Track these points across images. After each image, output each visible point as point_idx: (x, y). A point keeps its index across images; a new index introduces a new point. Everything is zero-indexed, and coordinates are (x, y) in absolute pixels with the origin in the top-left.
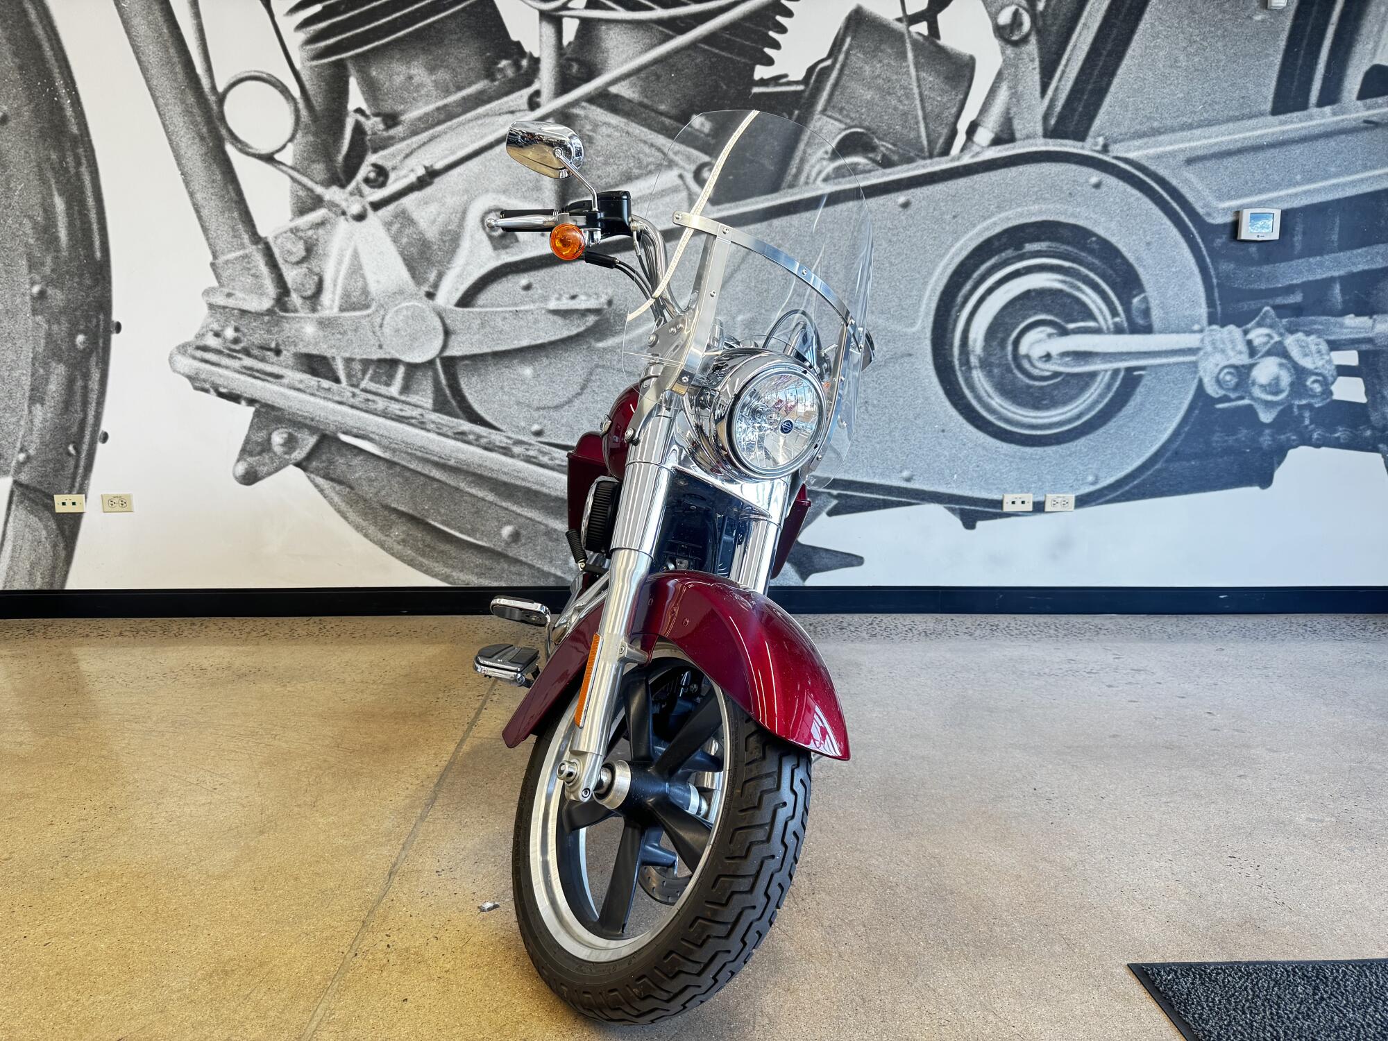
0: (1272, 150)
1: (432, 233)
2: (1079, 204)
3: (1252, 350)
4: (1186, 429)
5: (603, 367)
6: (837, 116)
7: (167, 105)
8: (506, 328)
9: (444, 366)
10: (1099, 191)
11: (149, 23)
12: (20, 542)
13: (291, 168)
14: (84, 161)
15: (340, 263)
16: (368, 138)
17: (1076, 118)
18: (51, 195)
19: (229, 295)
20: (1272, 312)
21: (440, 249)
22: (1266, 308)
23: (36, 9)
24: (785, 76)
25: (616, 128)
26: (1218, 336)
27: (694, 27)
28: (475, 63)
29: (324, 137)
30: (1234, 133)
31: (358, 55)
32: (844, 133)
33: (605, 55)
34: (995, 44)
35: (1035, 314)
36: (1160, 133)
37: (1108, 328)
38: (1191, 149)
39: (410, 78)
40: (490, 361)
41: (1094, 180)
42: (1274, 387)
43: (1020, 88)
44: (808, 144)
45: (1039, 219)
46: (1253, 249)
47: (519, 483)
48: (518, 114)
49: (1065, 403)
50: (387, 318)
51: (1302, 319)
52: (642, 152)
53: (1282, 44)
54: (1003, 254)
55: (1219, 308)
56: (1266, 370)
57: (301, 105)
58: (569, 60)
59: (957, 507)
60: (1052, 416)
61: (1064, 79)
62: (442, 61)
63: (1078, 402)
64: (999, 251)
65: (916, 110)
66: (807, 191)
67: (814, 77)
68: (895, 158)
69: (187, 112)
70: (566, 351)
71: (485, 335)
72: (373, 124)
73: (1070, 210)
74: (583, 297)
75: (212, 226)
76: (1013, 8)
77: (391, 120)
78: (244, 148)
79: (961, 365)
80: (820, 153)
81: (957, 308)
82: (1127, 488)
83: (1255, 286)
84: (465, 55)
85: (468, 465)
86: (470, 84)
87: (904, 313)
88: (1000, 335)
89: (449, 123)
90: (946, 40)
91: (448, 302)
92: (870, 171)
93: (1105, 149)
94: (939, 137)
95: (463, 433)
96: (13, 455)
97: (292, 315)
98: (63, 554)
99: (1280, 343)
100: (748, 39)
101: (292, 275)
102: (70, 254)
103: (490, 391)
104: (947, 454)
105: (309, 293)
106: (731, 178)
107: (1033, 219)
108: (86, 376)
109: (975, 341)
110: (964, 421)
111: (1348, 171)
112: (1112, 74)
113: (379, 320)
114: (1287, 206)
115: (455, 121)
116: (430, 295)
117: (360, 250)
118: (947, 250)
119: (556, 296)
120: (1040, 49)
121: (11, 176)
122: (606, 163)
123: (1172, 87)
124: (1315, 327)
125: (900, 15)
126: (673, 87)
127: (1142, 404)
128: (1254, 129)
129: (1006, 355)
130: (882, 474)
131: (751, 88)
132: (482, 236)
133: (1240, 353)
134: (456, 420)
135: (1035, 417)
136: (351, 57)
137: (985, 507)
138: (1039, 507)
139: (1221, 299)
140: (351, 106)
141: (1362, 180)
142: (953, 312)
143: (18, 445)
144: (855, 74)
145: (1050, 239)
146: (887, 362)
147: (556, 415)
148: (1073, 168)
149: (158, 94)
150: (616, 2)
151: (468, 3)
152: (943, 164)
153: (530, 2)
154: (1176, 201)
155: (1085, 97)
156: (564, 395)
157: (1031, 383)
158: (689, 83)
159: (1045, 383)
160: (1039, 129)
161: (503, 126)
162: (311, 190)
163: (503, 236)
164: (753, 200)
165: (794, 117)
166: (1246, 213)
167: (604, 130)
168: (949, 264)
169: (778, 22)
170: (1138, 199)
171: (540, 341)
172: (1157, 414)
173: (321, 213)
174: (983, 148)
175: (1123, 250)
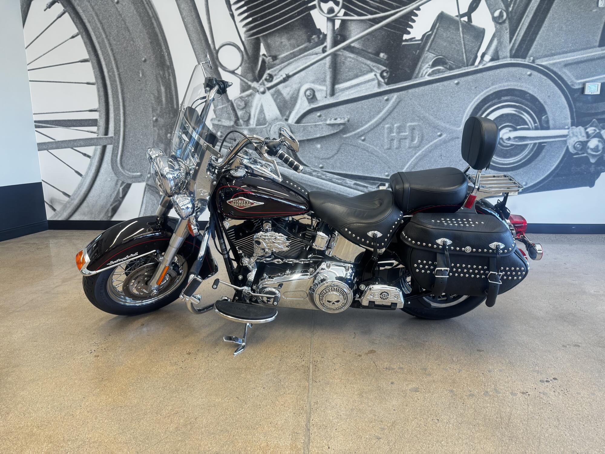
0: (598, 60)
1: (287, 97)
2: (522, 82)
3: (588, 135)
4: (562, 165)
5: (345, 144)
6: (434, 52)
8: (312, 131)
10: (530, 78)
11: (194, 26)
12: (148, 205)
13: (240, 75)
14: (171, 74)
15: (256, 109)
16: (267, 64)
17: (523, 50)
18: (160, 86)
19: (219, 121)
20: (596, 121)
21: (290, 103)
22: (594, 120)
24: (415, 38)
25: (353, 58)
26: (575, 130)
27: (382, 21)
28: (304, 37)
29: (252, 64)
30: (583, 54)
31: (264, 35)
32: (435, 58)
33: (350, 32)
34: (492, 24)
35: (505, 123)
36: (555, 55)
37: (532, 128)
38: (567, 61)
39: (282, 43)
40: (306, 142)
41: (529, 73)
42: (596, 149)
43: (502, 40)
44: (422, 62)
45: (507, 88)
46: (590, 98)
47: (314, 185)
48: (319, 55)
49: (515, 156)
50: (272, 128)
52: (362, 67)
54: (493, 101)
55: (576, 120)
56: (593, 143)
57: (244, 53)
58: (337, 34)
60: (511, 160)
61: (518, 36)
62: (293, 36)
63: (520, 155)
64: (492, 100)
65: (462, 49)
66: (421, 79)
67: (425, 38)
68: (454, 67)
70: (332, 138)
71: (305, 134)
72: (268, 59)
73: (519, 84)
74: (339, 119)
76: (499, 10)
77: (275, 58)
78: (225, 69)
80: (427, 66)
82: (538, 187)
83: (590, 112)
84: (301, 34)
85: (298, 179)
86: (302, 45)
87: (456, 123)
89: (295, 59)
90: (475, 23)
91: (293, 122)
92: (444, 72)
94: (470, 59)
96: (146, 175)
97: (240, 127)
99: (599, 133)
100: (401, 25)
101: (240, 113)
102: (166, 106)
103: (306, 153)
105: (246, 119)
106: (394, 75)
107: (505, 88)
112: (537, 33)
113: (269, 129)
114: (603, 81)
115: (297, 58)
116: (287, 120)
117: (263, 104)
118: (473, 100)
119: (330, 119)
120: (510, 25)
121: (148, 80)
122: (349, 71)
123: (560, 38)
125: (457, 14)
126: (373, 43)
127: (545, 156)
128: (591, 53)
131: (402, 43)
132: (305, 99)
133: (583, 136)
135: (504, 161)
136: (262, 36)
139: (576, 116)
140: (261, 53)
143: (148, 172)
144: (440, 36)
145: (511, 95)
146: (449, 141)
147: (328, 161)
148: (521, 69)
149: (196, 51)
150: (354, 13)
151: (302, 15)
152: (472, 69)
153: (324, 14)
154: (560, 80)
155: (526, 42)
156: (331, 154)
157: (503, 148)
158: (380, 42)
159: (508, 148)
160: (508, 55)
161: (313, 59)
162: (247, 83)
163: (312, 98)
164: (402, 83)
165: (417, 53)
166: (587, 84)
167: (349, 59)
168: (473, 105)
169: (412, 18)
170: (546, 80)
171: (323, 135)
172: (550, 160)
173: (250, 91)
174: (487, 62)
175: (539, 99)
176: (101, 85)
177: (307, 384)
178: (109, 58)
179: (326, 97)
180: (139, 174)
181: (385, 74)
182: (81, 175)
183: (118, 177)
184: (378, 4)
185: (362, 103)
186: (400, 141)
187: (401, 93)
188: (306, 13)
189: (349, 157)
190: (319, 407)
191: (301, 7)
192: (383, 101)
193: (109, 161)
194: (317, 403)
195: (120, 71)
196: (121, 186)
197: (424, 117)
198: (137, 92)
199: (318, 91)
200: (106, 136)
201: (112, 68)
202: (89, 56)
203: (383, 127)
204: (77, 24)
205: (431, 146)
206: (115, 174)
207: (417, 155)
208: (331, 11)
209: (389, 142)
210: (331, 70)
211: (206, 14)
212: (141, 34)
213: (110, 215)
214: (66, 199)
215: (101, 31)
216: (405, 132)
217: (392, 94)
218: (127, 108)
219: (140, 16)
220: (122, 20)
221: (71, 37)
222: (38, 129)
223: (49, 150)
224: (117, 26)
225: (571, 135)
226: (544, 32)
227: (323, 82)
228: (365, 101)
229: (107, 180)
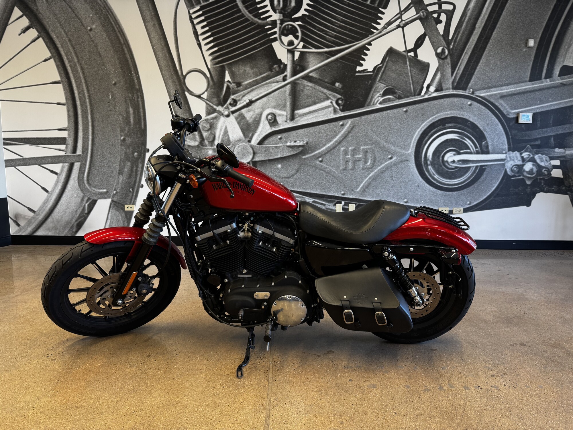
0: (530, 93)
1: (250, 121)
2: (464, 111)
3: (523, 159)
4: (500, 187)
5: (304, 164)
6: (384, 82)
7: (167, 79)
8: (273, 152)
9: (253, 164)
10: (471, 107)
11: (163, 53)
12: (112, 220)
13: (206, 100)
14: (140, 97)
15: (221, 130)
16: (231, 90)
17: (463, 83)
18: (129, 108)
20: (530, 147)
21: (253, 126)
22: (528, 146)
24: (367, 70)
25: (311, 87)
26: (512, 155)
27: (337, 54)
28: (266, 66)
29: (217, 90)
30: (516, 88)
31: (229, 64)
32: (386, 88)
33: (308, 63)
34: (436, 59)
35: (450, 147)
36: (491, 88)
37: (474, 152)
38: (502, 93)
40: (268, 162)
41: (469, 103)
42: (531, 172)
43: (445, 73)
44: (374, 92)
45: (451, 116)
46: (523, 126)
48: (279, 83)
49: (459, 177)
50: (235, 148)
51: (540, 150)
52: (319, 95)
53: (533, 58)
54: (438, 128)
55: (512, 146)
56: (528, 167)
57: (210, 80)
58: (296, 65)
60: (455, 182)
61: (459, 70)
62: (256, 65)
63: (464, 177)
64: (437, 126)
65: (410, 81)
66: (373, 107)
67: (376, 70)
68: (403, 96)
69: (173, 81)
70: (292, 159)
71: (266, 154)
72: (233, 86)
73: (461, 113)
74: (298, 142)
76: (442, 47)
77: (239, 84)
78: (191, 93)
79: (424, 164)
80: (378, 95)
81: (423, 145)
82: (481, 206)
83: (524, 138)
84: (263, 63)
86: (264, 73)
87: (405, 147)
88: (438, 154)
89: (257, 86)
90: (420, 57)
91: (255, 144)
92: (394, 100)
94: (417, 89)
96: (112, 192)
97: (205, 147)
99: (533, 157)
100: (355, 58)
101: (205, 134)
102: (134, 127)
104: (419, 193)
105: (211, 140)
106: (348, 103)
107: (449, 116)
108: (137, 166)
109: (429, 156)
110: (426, 183)
111: (555, 100)
112: (475, 69)
114: (534, 112)
115: (259, 85)
116: (249, 141)
117: (228, 127)
118: (420, 126)
119: (290, 141)
120: (451, 61)
121: (117, 102)
122: (307, 98)
123: (495, 73)
124: (545, 152)
125: (405, 50)
126: (330, 73)
127: (486, 178)
128: (523, 86)
129: (440, 161)
130: (397, 200)
131: (355, 74)
132: (267, 122)
133: (519, 161)
135: (449, 182)
136: (227, 64)
138: (451, 212)
139: (512, 142)
140: (226, 80)
141: (560, 103)
142: (422, 147)
143: (114, 188)
144: (389, 69)
145: (454, 123)
146: (399, 163)
147: (288, 180)
148: (462, 99)
149: (164, 76)
150: (312, 46)
151: (265, 47)
152: (418, 98)
153: (284, 46)
154: (497, 110)
155: (467, 76)
156: (291, 173)
157: (448, 170)
158: (335, 72)
159: (453, 170)
160: (451, 86)
161: (275, 86)
162: (212, 107)
163: (273, 122)
164: (356, 110)
165: (369, 83)
166: (521, 114)
167: (307, 88)
168: (420, 131)
169: (365, 53)
170: (484, 109)
171: (284, 156)
172: (491, 181)
173: (215, 114)
174: (432, 93)
175: (479, 126)
176: (71, 106)
177: (266, 382)
178: (80, 80)
179: (286, 122)
180: (105, 190)
181: (340, 102)
182: (47, 191)
183: (84, 193)
184: (333, 39)
185: (320, 128)
186: (355, 162)
187: (355, 119)
188: (268, 45)
189: (308, 177)
190: (279, 403)
191: (263, 39)
192: (339, 127)
193: (76, 178)
194: (276, 400)
195: (91, 93)
196: (87, 202)
197: (376, 141)
198: (106, 113)
199: (280, 115)
200: (74, 154)
201: (83, 90)
202: (61, 78)
203: (339, 149)
204: (50, 48)
205: (383, 167)
206: (82, 190)
207: (370, 175)
208: (291, 43)
209: (345, 163)
210: (291, 97)
211: (175, 43)
212: (112, 60)
213: (74, 230)
214: (32, 214)
215: (74, 55)
216: (359, 154)
217: (347, 120)
218: (96, 128)
219: (112, 43)
220: (94, 46)
221: (43, 60)
222: (6, 147)
223: (16, 167)
224: (89, 52)
225: (509, 159)
226: (481, 68)
227: (283, 107)
228: (322, 126)
229: (73, 196)
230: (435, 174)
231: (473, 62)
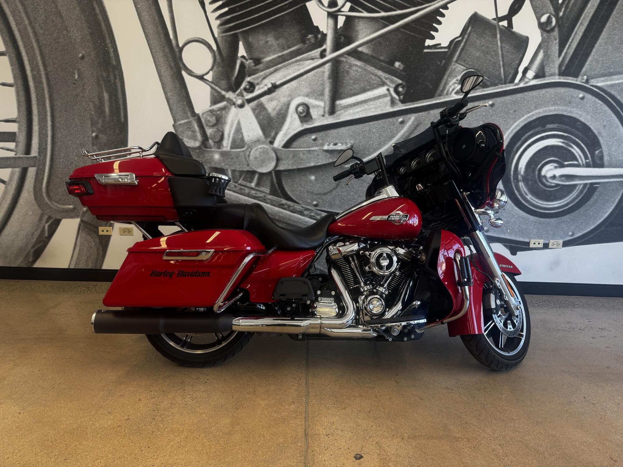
1: (273, 114)
2: (573, 107)
4: (616, 212)
6: (464, 64)
7: (156, 52)
8: (304, 158)
9: (275, 174)
10: (582, 102)
11: (150, 14)
12: (83, 247)
13: (212, 82)
14: (118, 76)
15: (231, 126)
16: (247, 69)
17: (574, 67)
18: (103, 92)
21: (277, 122)
23: (99, 8)
24: (440, 44)
25: (360, 67)
27: (398, 21)
28: (297, 36)
29: (227, 68)
31: (244, 31)
32: (465, 71)
33: (357, 33)
34: (538, 32)
35: (549, 157)
36: (613, 75)
37: (583, 164)
39: (267, 42)
40: (296, 173)
41: (581, 96)
43: (549, 52)
44: (449, 76)
45: (554, 113)
48: (315, 60)
49: (561, 199)
50: (252, 152)
52: (371, 78)
54: (536, 129)
57: (217, 54)
58: (340, 35)
59: (508, 244)
60: (554, 204)
61: (570, 48)
62: (282, 35)
63: (567, 198)
64: (534, 128)
65: (500, 62)
66: (447, 98)
67: (453, 45)
68: (489, 83)
69: (165, 56)
71: (295, 161)
72: (249, 63)
73: (569, 109)
74: (340, 145)
75: (174, 107)
76: (548, 15)
77: (257, 61)
78: (190, 73)
79: (514, 179)
80: (454, 80)
81: (513, 153)
82: (587, 238)
84: (293, 32)
85: (284, 219)
86: (294, 46)
88: (533, 166)
89: (284, 64)
90: (516, 28)
91: (279, 146)
93: (587, 82)
94: (509, 75)
95: (282, 205)
96: (81, 209)
97: (209, 149)
98: (101, 253)
100: (423, 27)
101: (209, 131)
102: (110, 119)
103: (295, 186)
104: (505, 220)
105: (217, 140)
106: (412, 91)
107: (551, 113)
109: (521, 168)
110: (514, 205)
112: (593, 47)
113: (248, 153)
115: (286, 63)
116: (272, 143)
117: (241, 122)
118: (510, 126)
119: (328, 144)
120: (560, 34)
121: (86, 83)
122: (354, 83)
123: (620, 53)
125: (495, 17)
126: (387, 48)
127: (597, 200)
129: (535, 176)
131: (423, 50)
132: (296, 116)
134: (280, 199)
135: (547, 205)
136: (241, 32)
137: (521, 245)
138: (546, 246)
140: (240, 55)
142: (512, 155)
144: (472, 44)
145: (559, 123)
147: (324, 197)
148: (571, 91)
149: (152, 47)
150: (363, 9)
151: (295, 8)
152: (511, 87)
153: (323, 8)
154: (619, 107)
155: (579, 57)
156: (329, 189)
157: (546, 189)
158: (395, 47)
159: (552, 189)
160: (557, 71)
161: (308, 65)
162: (219, 93)
163: (305, 116)
164: (421, 101)
165: (443, 64)
167: (354, 68)
168: (511, 133)
169: (438, 19)
170: (601, 105)
171: (319, 164)
172: (604, 205)
173: (224, 104)
174: (530, 80)
175: (593, 128)
176: (21, 88)
178: (34, 51)
179: (323, 116)
180: (71, 207)
181: (400, 89)
183: (42, 210)
185: (370, 126)
187: (420, 114)
188: (301, 5)
189: (352, 193)
192: (397, 124)
193: (32, 189)
195: (49, 70)
196: (47, 222)
198: (71, 98)
199: (314, 107)
200: (28, 156)
201: (37, 66)
202: (6, 48)
206: (39, 206)
208: (333, 3)
210: (331, 80)
212: (78, 22)
213: (31, 260)
215: (24, 15)
217: (409, 116)
218: (57, 120)
226: (601, 45)
227: (320, 95)
228: (373, 122)
229: (27, 214)
230: (528, 194)
231: (590, 37)
